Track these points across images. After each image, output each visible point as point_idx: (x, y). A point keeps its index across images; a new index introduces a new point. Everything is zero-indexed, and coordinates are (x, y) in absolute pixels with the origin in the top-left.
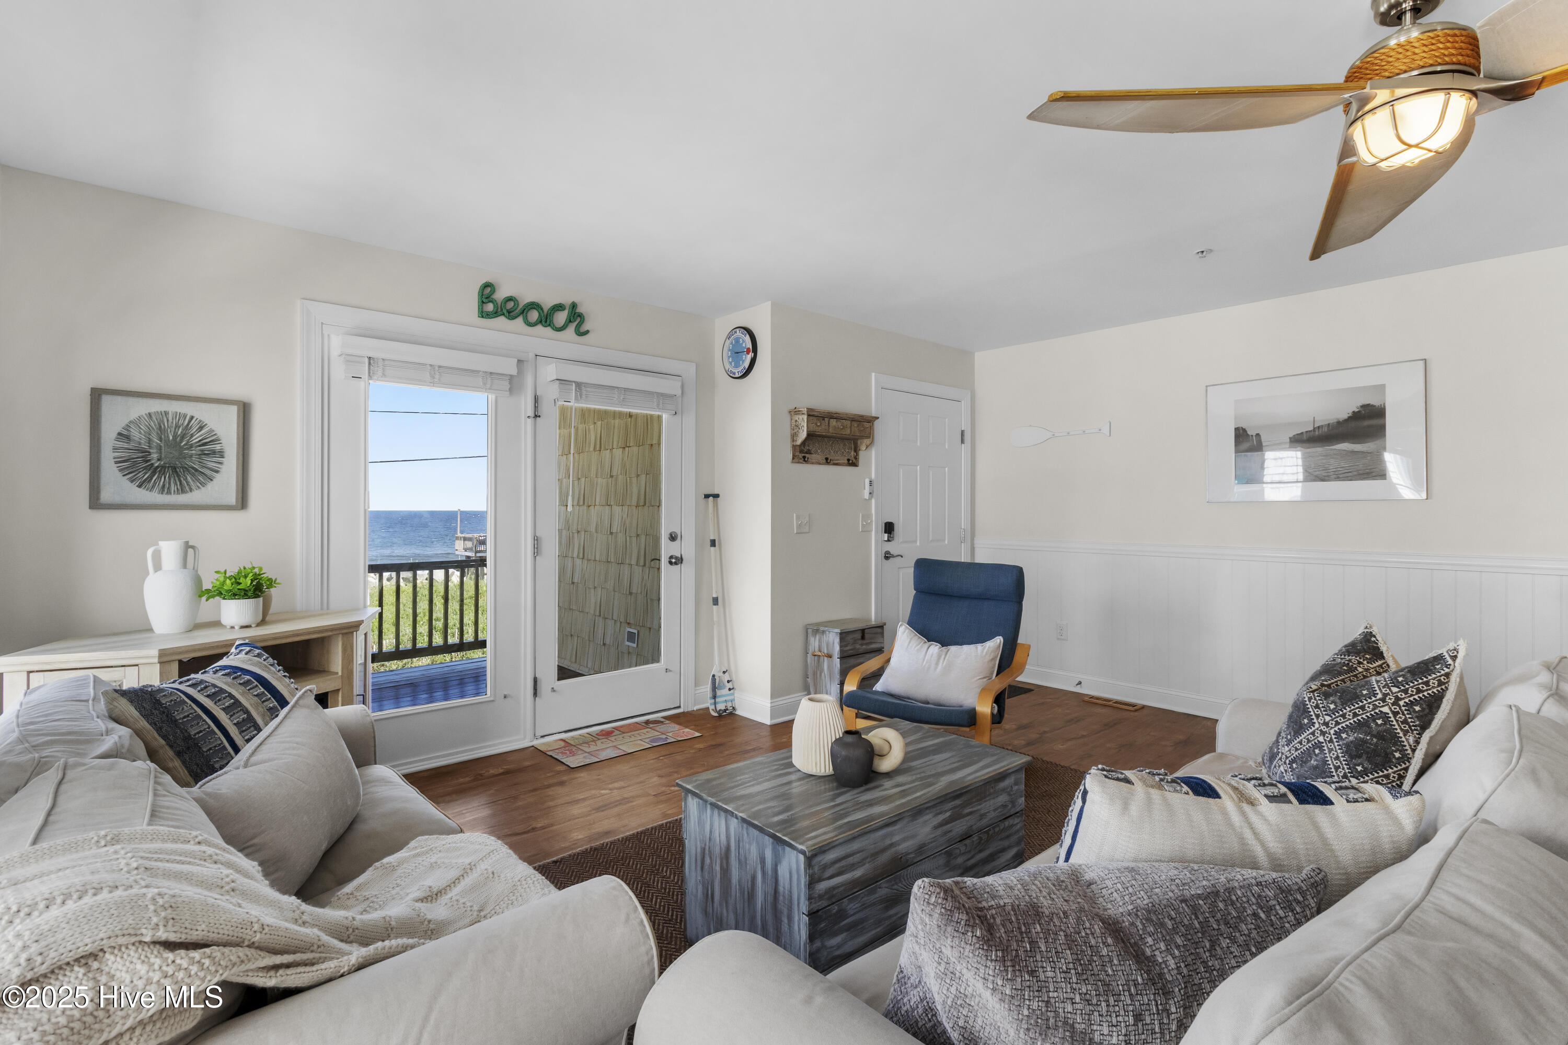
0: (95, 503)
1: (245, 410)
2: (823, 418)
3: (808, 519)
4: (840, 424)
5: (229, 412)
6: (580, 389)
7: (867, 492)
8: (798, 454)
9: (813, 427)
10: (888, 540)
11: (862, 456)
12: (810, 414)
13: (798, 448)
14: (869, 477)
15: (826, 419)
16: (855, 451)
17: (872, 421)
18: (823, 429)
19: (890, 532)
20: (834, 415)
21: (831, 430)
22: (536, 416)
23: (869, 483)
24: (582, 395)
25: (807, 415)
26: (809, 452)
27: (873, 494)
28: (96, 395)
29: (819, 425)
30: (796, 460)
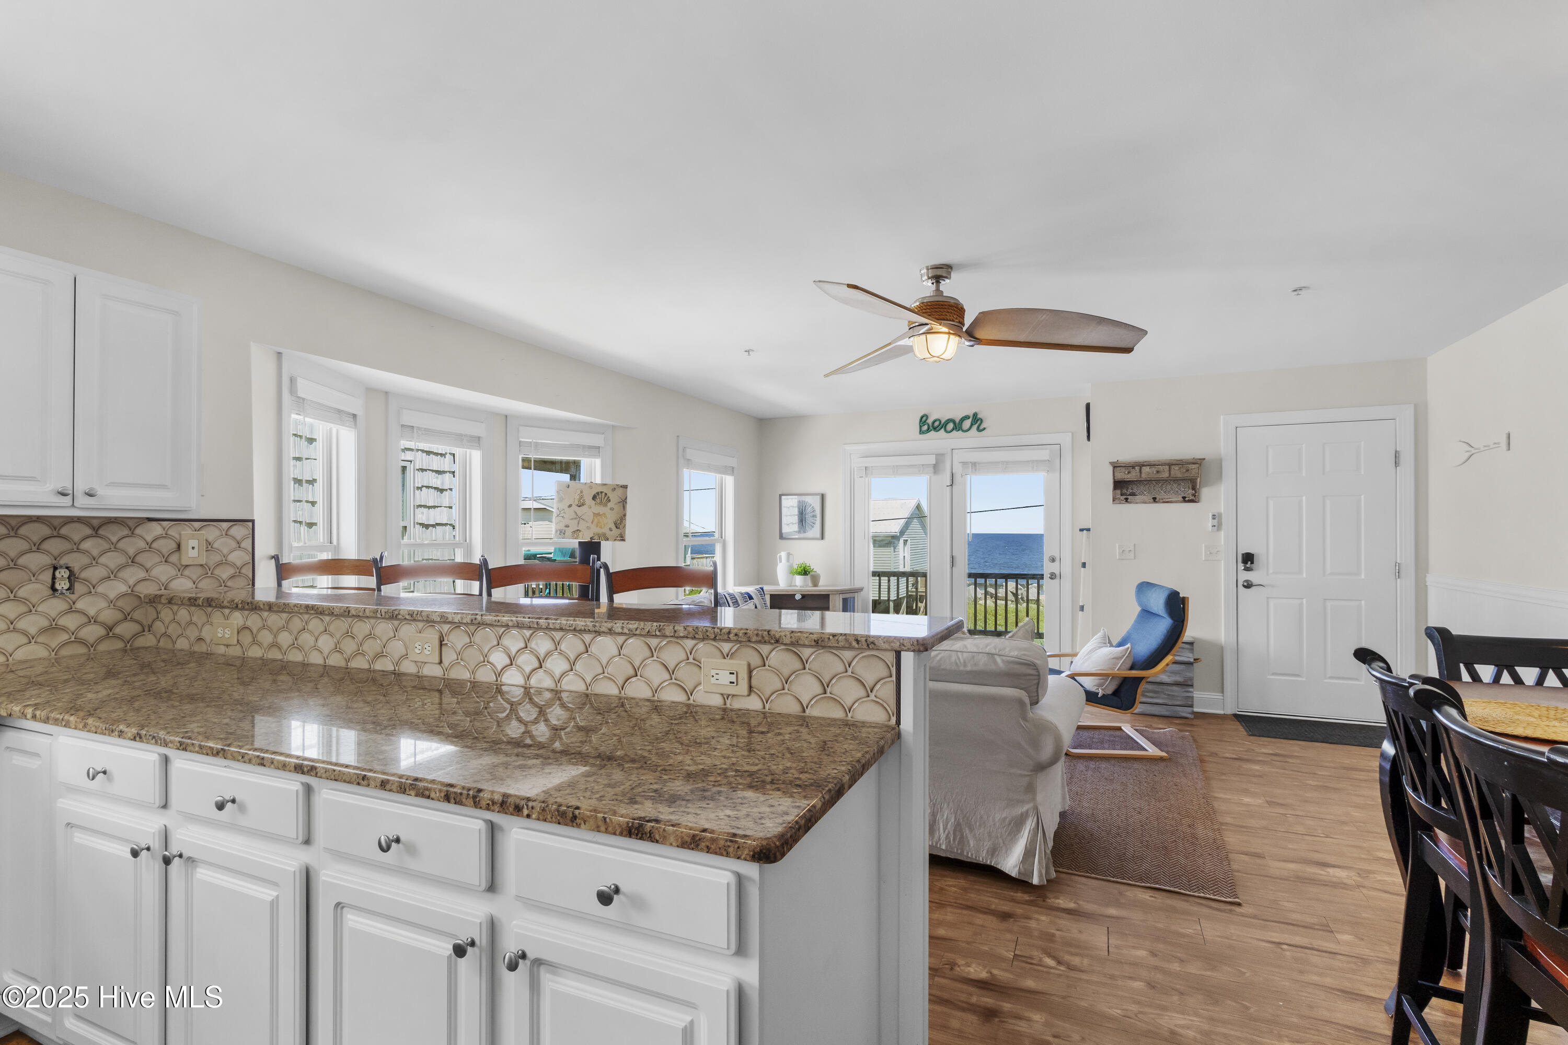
0: (781, 537)
1: (823, 497)
2: (1133, 467)
3: (1132, 548)
4: (1154, 470)
5: (818, 498)
6: (975, 466)
7: (1210, 525)
8: (1119, 496)
9: (1121, 476)
10: (1247, 569)
11: (1205, 492)
12: (1116, 466)
13: (1118, 492)
14: (1215, 512)
15: (1136, 467)
16: (1194, 489)
17: (1199, 462)
18: (1133, 476)
19: (1249, 562)
20: (1145, 463)
21: (1144, 476)
22: (951, 485)
23: (1214, 517)
24: (976, 470)
25: (1111, 468)
26: (1133, 494)
27: (1218, 527)
28: (781, 497)
29: (1129, 472)
30: (1117, 501)
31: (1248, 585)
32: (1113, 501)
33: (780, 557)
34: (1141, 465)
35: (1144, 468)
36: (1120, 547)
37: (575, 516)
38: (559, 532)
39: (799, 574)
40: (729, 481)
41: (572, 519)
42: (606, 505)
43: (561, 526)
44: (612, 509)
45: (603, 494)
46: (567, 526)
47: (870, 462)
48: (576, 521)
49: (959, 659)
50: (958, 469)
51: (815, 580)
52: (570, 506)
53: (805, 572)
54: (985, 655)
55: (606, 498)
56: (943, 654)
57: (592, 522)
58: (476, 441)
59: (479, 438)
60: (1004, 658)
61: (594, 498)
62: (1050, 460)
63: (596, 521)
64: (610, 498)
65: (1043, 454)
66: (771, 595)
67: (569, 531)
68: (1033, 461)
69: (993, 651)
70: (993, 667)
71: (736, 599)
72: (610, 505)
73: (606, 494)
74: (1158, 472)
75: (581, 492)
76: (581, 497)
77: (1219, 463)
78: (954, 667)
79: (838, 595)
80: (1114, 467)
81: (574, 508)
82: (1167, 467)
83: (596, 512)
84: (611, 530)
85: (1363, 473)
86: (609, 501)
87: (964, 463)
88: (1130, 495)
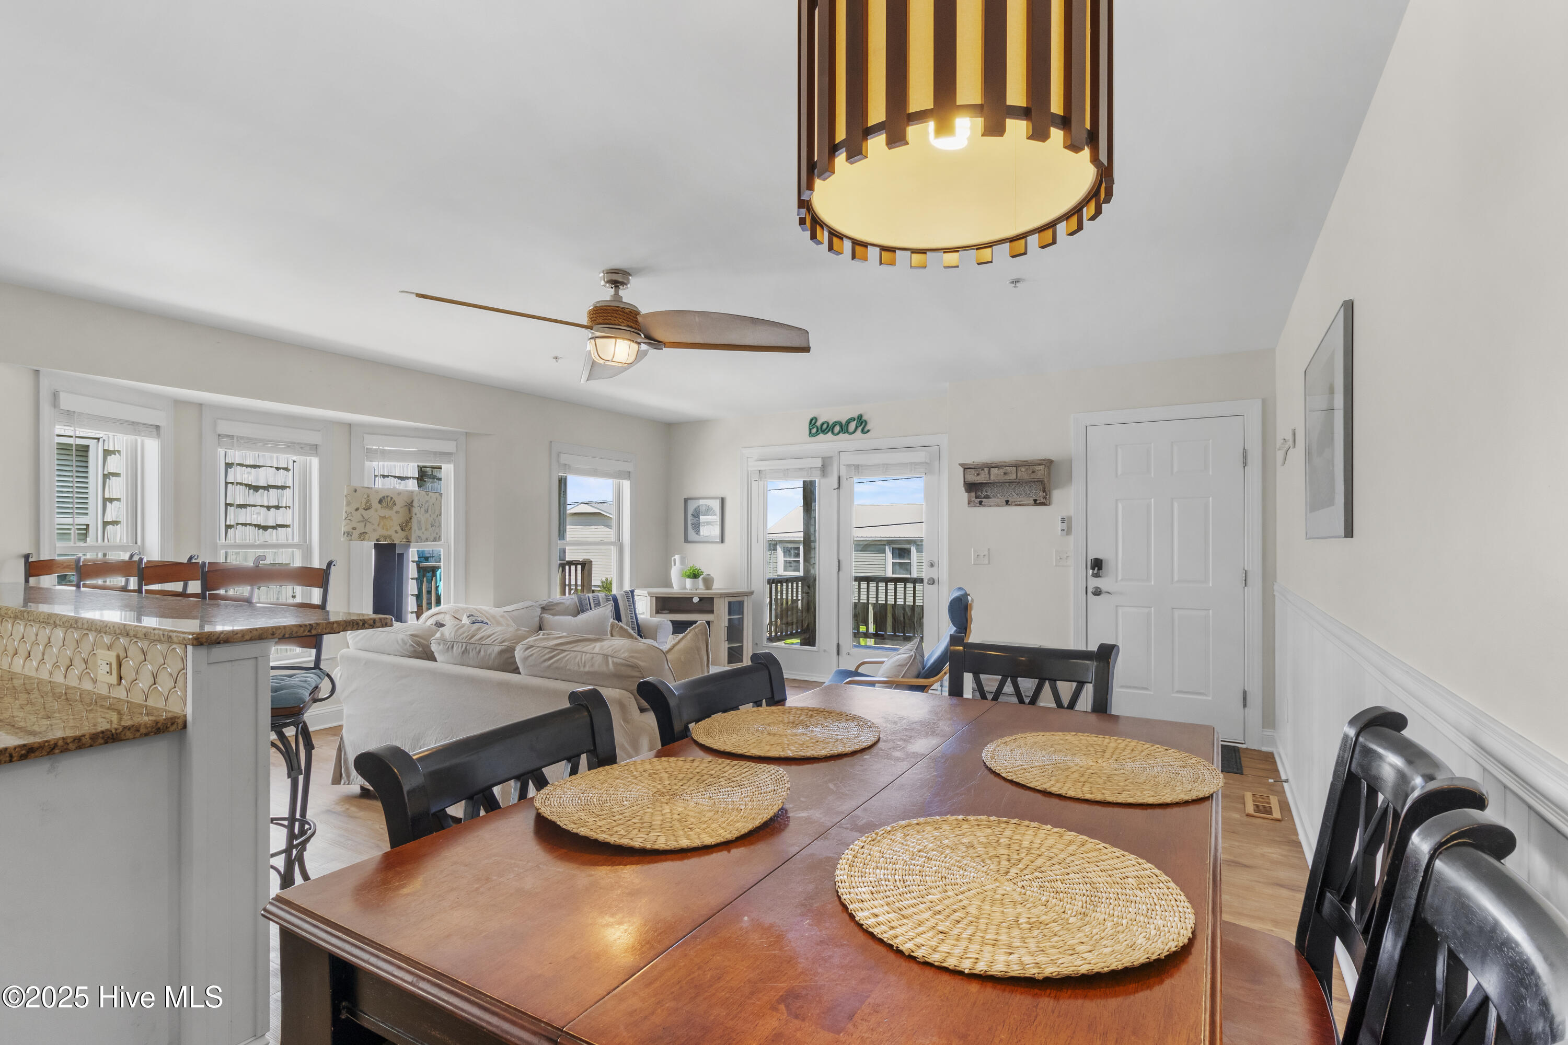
0: (686, 540)
1: (723, 501)
2: (983, 469)
3: (986, 553)
4: (1002, 471)
5: (718, 502)
6: (857, 468)
7: (1060, 529)
8: (973, 499)
9: (972, 478)
10: (1096, 576)
11: (1056, 495)
12: (966, 468)
13: (973, 494)
14: (1064, 515)
15: (985, 469)
16: (1044, 491)
17: (1048, 464)
18: (982, 478)
19: (1096, 568)
20: (993, 465)
21: (992, 478)
22: (839, 488)
23: (1063, 520)
24: (858, 472)
25: (961, 469)
26: (987, 497)
27: (1068, 531)
28: (686, 500)
29: (978, 475)
30: (972, 504)
31: (1098, 592)
32: (969, 504)
33: (675, 559)
34: (989, 467)
35: (992, 469)
36: (975, 551)
37: (362, 519)
38: (346, 534)
39: (689, 577)
40: (626, 485)
41: (359, 522)
42: (391, 508)
43: (349, 529)
44: (397, 512)
45: (389, 498)
46: (354, 529)
47: (763, 465)
48: (363, 524)
49: (581, 659)
50: (843, 473)
51: (708, 582)
52: (357, 509)
53: (695, 575)
54: (601, 656)
55: (392, 502)
56: (573, 654)
57: (378, 525)
58: (313, 449)
59: (316, 446)
60: (615, 660)
61: (380, 502)
62: (928, 462)
63: (382, 523)
64: (396, 502)
65: (920, 456)
66: (656, 597)
67: (356, 534)
68: (911, 463)
69: (609, 653)
70: (604, 669)
71: (599, 601)
72: (396, 508)
73: (392, 498)
74: (1005, 474)
75: (368, 496)
76: (368, 501)
77: (1070, 462)
78: (576, 668)
79: (723, 599)
80: (965, 469)
81: (361, 511)
82: (1014, 468)
83: (382, 516)
84: (396, 532)
85: (1211, 473)
86: (395, 504)
87: (849, 466)
88: (984, 498)
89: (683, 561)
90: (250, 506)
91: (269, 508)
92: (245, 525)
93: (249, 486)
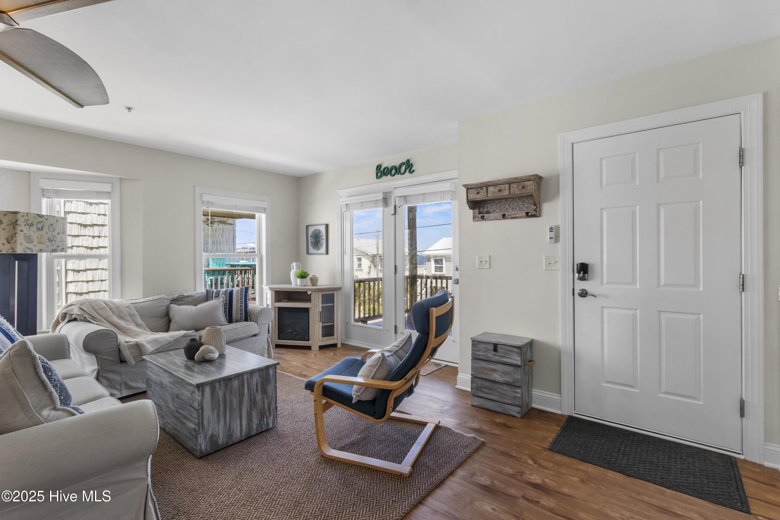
0: (308, 253)
1: (327, 226)
2: (482, 188)
3: (488, 259)
4: (497, 189)
5: (325, 227)
6: (406, 199)
7: (548, 237)
8: (477, 215)
9: (474, 196)
10: (582, 279)
11: (546, 207)
12: (468, 188)
13: (477, 211)
14: (553, 224)
15: (484, 188)
16: (535, 205)
17: (538, 179)
18: (481, 196)
19: (582, 272)
20: (490, 184)
21: (490, 195)
22: (395, 213)
23: (551, 229)
25: (465, 190)
26: (488, 212)
27: (556, 238)
28: (307, 227)
29: (478, 193)
30: (476, 219)
31: (584, 294)
32: (474, 219)
34: (486, 185)
35: (489, 188)
36: (479, 258)
39: (299, 277)
40: (264, 217)
50: (398, 202)
51: (314, 281)
53: (305, 276)
66: (277, 291)
74: (500, 191)
77: (556, 178)
79: (317, 293)
80: (468, 189)
82: (507, 185)
87: (401, 197)
88: (486, 213)
89: (298, 267)
90: (81, 236)
91: (94, 237)
92: (79, 246)
93: (81, 225)
